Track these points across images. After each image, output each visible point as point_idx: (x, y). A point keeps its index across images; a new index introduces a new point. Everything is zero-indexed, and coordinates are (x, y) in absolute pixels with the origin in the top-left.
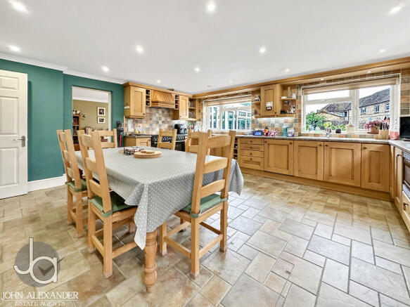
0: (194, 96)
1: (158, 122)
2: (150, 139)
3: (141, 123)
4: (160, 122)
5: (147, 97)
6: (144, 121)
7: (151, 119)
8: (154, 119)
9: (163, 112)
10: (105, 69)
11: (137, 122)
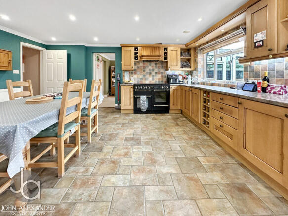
0: (186, 46)
1: (150, 73)
2: (133, 87)
3: (136, 74)
4: (153, 73)
5: (136, 54)
6: (138, 73)
7: (144, 71)
8: (147, 70)
9: (156, 64)
10: (96, 39)
11: (132, 73)
